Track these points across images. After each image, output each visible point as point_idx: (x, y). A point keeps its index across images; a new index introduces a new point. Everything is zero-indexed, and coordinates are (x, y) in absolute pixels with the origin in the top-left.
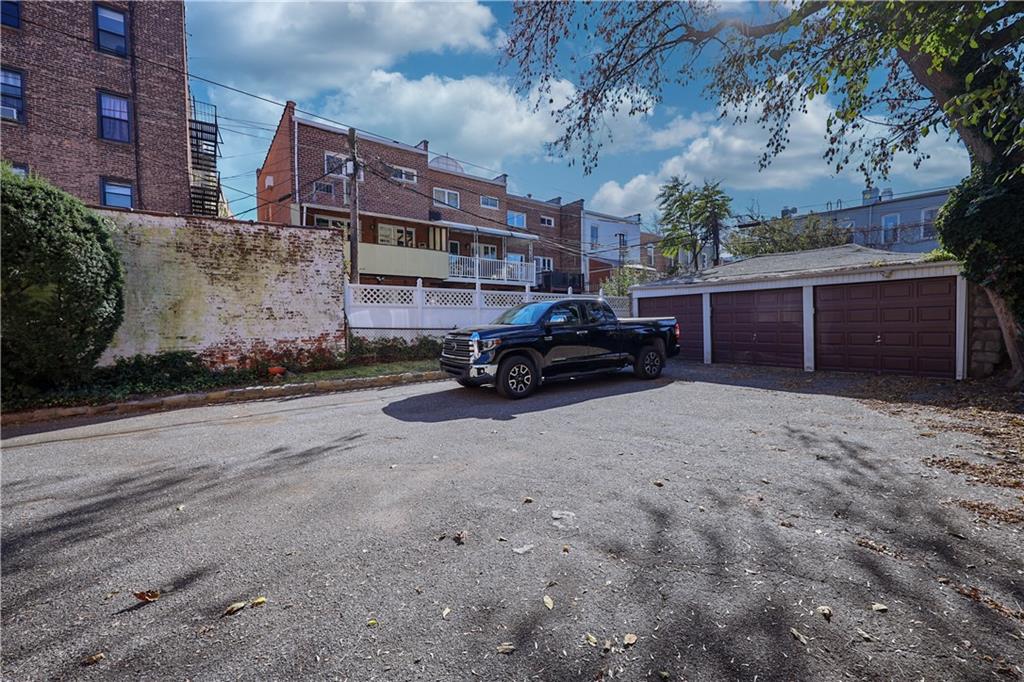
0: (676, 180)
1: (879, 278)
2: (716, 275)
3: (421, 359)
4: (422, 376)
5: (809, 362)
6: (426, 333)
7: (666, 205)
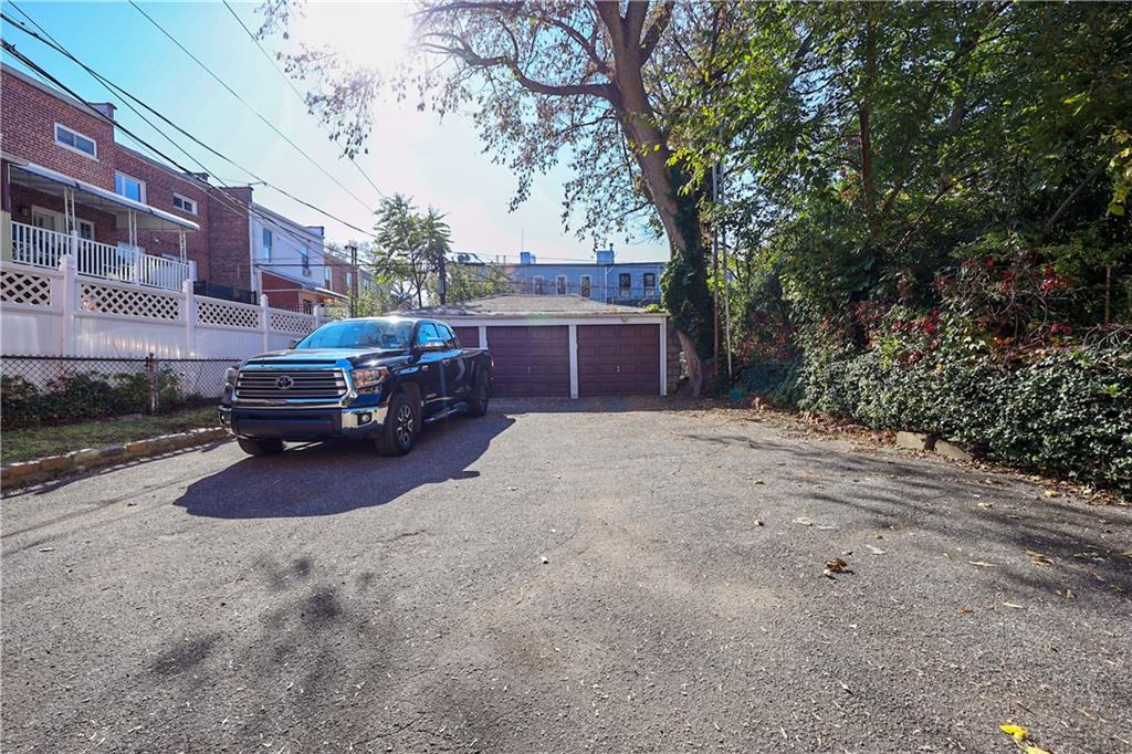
0: (399, 199)
1: (618, 322)
2: (479, 309)
3: (77, 420)
4: (121, 451)
5: (574, 391)
6: (82, 368)
7: (385, 224)
